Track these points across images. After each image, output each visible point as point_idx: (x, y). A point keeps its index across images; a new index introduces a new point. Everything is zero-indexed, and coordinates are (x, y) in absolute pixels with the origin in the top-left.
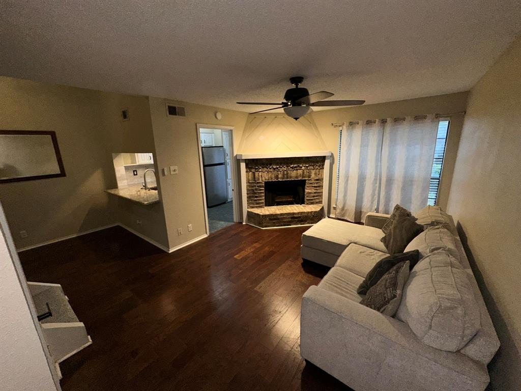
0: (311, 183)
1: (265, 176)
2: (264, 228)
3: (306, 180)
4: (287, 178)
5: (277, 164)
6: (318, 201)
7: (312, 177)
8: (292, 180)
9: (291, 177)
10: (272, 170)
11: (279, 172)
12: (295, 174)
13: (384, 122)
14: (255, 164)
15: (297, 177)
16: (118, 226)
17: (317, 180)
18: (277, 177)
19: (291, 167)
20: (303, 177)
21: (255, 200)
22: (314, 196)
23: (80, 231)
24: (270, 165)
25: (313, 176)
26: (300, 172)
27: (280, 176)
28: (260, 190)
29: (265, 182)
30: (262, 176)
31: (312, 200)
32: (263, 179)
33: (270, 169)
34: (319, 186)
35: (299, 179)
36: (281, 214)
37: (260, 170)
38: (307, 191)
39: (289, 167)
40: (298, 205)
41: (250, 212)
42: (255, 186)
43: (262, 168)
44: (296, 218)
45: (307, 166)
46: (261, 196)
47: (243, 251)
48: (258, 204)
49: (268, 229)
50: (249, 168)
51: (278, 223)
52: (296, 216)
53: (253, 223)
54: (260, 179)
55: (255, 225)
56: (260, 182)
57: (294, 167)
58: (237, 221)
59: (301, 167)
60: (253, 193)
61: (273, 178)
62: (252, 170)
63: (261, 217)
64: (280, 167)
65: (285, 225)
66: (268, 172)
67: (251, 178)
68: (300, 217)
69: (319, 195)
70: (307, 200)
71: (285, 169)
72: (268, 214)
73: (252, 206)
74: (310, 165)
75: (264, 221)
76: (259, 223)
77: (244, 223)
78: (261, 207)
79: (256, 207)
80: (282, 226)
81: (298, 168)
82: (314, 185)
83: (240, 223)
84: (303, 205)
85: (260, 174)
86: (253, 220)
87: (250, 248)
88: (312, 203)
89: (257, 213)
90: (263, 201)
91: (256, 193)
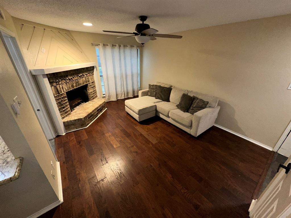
0: (90, 85)
1: (65, 87)
2: (87, 127)
3: (88, 84)
4: (79, 85)
5: (71, 75)
6: (95, 96)
7: (90, 81)
8: (82, 86)
10: (68, 81)
11: (73, 82)
12: (82, 81)
13: (120, 46)
14: (55, 78)
15: (83, 84)
17: (93, 82)
18: (73, 86)
19: (79, 76)
20: (86, 82)
21: (64, 111)
22: (93, 94)
24: (67, 76)
26: (84, 79)
27: (74, 85)
28: (65, 100)
29: (66, 92)
30: (63, 88)
31: (93, 96)
32: (65, 90)
33: (67, 80)
34: (94, 86)
35: (85, 84)
36: (93, 111)
37: (60, 83)
38: (90, 91)
39: (78, 77)
40: (87, 103)
41: (67, 122)
42: (60, 98)
43: (62, 80)
44: (99, 110)
45: (87, 74)
46: (67, 106)
47: (110, 142)
48: (66, 113)
49: (90, 125)
50: (51, 83)
51: (93, 117)
52: (99, 108)
53: (74, 128)
54: (62, 91)
55: (77, 129)
56: (62, 94)
57: (81, 76)
58: (54, 137)
59: (84, 75)
60: (60, 105)
61: (71, 87)
62: (55, 84)
63: (83, 119)
64: (73, 78)
65: (96, 118)
66: (66, 83)
67: (54, 92)
68: (100, 108)
69: (95, 92)
70: (92, 97)
71: (76, 78)
72: (87, 115)
73: (63, 116)
74: (88, 73)
75: (86, 121)
76: (82, 125)
77: (64, 134)
78: (69, 114)
79: (66, 116)
80: (94, 119)
81: (83, 76)
82: (92, 87)
83: (58, 136)
84: (90, 101)
85: (61, 87)
86: (72, 127)
87: (109, 138)
88: (94, 98)
89: (77, 119)
90: (69, 109)
91: (62, 105)
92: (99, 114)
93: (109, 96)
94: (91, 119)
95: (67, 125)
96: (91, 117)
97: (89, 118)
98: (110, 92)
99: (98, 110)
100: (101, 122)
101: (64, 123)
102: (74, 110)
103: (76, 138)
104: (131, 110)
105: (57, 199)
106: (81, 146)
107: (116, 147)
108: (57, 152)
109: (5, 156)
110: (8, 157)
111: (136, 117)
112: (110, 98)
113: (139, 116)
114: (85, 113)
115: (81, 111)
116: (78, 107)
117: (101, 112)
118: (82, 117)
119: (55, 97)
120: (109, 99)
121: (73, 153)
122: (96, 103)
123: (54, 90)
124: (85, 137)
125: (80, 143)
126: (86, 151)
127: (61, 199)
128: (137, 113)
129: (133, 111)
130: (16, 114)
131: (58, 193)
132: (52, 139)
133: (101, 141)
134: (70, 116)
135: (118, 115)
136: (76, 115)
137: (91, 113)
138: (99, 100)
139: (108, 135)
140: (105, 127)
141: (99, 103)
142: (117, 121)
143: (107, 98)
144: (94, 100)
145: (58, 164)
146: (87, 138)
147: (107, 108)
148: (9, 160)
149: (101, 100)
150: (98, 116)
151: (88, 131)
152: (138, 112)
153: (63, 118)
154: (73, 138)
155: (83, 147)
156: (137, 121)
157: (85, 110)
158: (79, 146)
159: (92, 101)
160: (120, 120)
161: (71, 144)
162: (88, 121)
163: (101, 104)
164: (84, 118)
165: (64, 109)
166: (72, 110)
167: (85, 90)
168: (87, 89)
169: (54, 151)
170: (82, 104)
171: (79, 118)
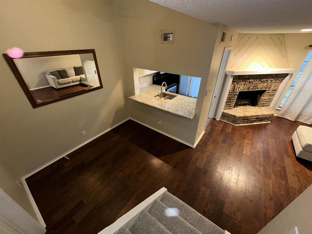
0: (269, 92)
1: (242, 87)
2: (237, 125)
3: (266, 90)
4: (255, 89)
5: (253, 79)
6: (267, 104)
7: (271, 88)
9: (258, 88)
11: (252, 85)
12: (261, 86)
14: (239, 79)
15: (261, 89)
16: (130, 120)
17: (274, 90)
20: (266, 88)
22: (266, 102)
23: (111, 127)
24: (249, 79)
25: (273, 87)
26: (266, 84)
27: (251, 88)
28: (234, 97)
29: (240, 92)
30: (239, 87)
31: (264, 104)
32: (240, 89)
33: (247, 82)
34: (273, 95)
35: (262, 90)
36: (251, 116)
37: (240, 83)
38: (264, 98)
39: (260, 81)
40: (253, 107)
41: (225, 113)
42: (232, 95)
43: (243, 81)
44: (259, 118)
45: (273, 80)
46: (233, 102)
47: (244, 147)
48: (229, 106)
49: (240, 126)
50: (233, 82)
51: (247, 121)
52: (259, 117)
53: (226, 120)
54: (238, 90)
55: (228, 122)
56: (236, 92)
57: (264, 81)
58: (212, 118)
59: (268, 81)
60: (229, 99)
61: (246, 89)
62: (235, 83)
63: (237, 118)
64: (255, 81)
65: (250, 123)
66: (244, 85)
67: (231, 89)
68: (262, 118)
69: (270, 100)
70: (262, 104)
71: (257, 82)
72: (243, 116)
73: (226, 108)
74: (275, 80)
75: (238, 120)
76: (233, 122)
77: (218, 120)
78: (230, 109)
79: (228, 109)
80: (248, 123)
81: (266, 82)
82: (270, 94)
83: (214, 119)
84: (256, 107)
85: (239, 86)
86: (226, 118)
87: (246, 144)
88: (263, 106)
89: (233, 115)
90: (233, 105)
91: (231, 100)
92: (256, 122)
93: (286, 111)
94: (244, 122)
95: (224, 115)
96: (246, 119)
97: (243, 120)
98: (292, 107)
99: (257, 118)
100: (251, 129)
101: (223, 112)
102: (237, 107)
103: (223, 127)
104: (299, 139)
105: (193, 144)
106: (222, 133)
107: (245, 153)
108: (207, 127)
109: (193, 110)
110: (193, 111)
111: (298, 149)
112: (286, 114)
113: (302, 150)
114: (242, 114)
115: (240, 111)
116: (242, 107)
117: (260, 122)
118: (237, 116)
119: (229, 92)
120: (282, 114)
121: (214, 133)
122: (262, 111)
123: (232, 87)
124: (229, 130)
125: (222, 131)
126: (222, 138)
127: (195, 146)
128: (302, 147)
129: (300, 142)
130: (206, 95)
131: (196, 142)
132: (210, 118)
133: (238, 141)
134: (230, 110)
135: (276, 135)
136: (235, 112)
137: (248, 117)
138: (268, 110)
139: (248, 142)
140: (251, 135)
141: (264, 113)
142: (269, 138)
143: (281, 112)
144: (263, 108)
145: (204, 132)
146: (230, 132)
147: (270, 122)
148: (193, 112)
149: (270, 111)
150: (253, 123)
151: (234, 129)
152: (304, 146)
153: (225, 109)
154: (221, 126)
155: (222, 135)
156: (295, 154)
157: (245, 112)
158: (220, 132)
159: (260, 108)
160: (273, 140)
161: (217, 128)
162: (240, 121)
163: (265, 115)
164: (239, 117)
165: (229, 103)
166: (236, 107)
167: (259, 95)
168: (262, 95)
169: (207, 124)
170: (248, 106)
171: (235, 115)
